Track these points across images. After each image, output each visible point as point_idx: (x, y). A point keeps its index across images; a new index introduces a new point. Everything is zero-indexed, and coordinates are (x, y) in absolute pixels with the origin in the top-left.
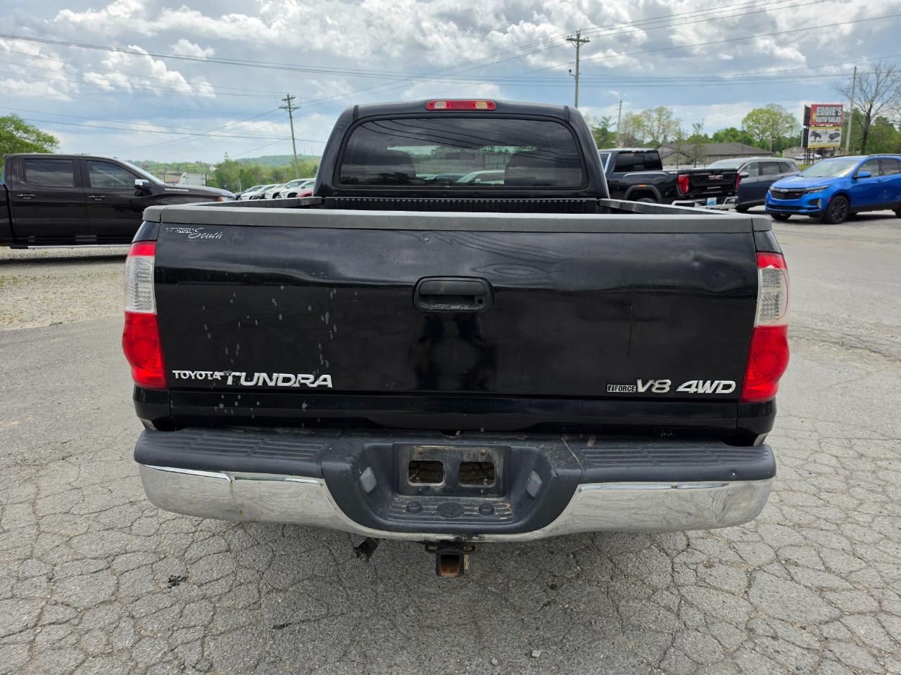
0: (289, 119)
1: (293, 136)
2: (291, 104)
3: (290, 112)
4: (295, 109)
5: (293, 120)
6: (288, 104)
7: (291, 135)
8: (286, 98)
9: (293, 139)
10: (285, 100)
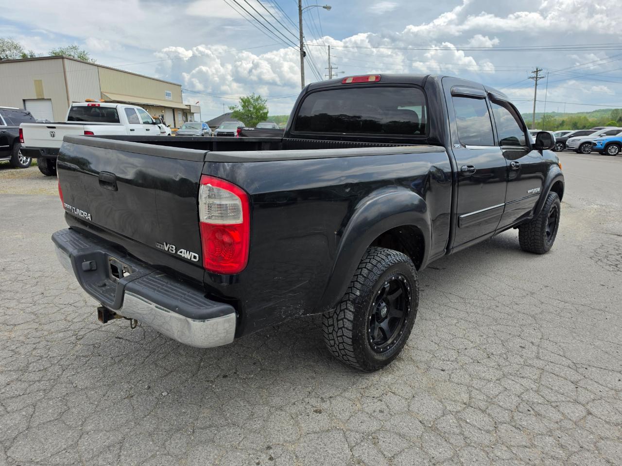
0: (535, 86)
1: (535, 99)
2: (538, 75)
3: (536, 80)
4: (540, 78)
5: (537, 87)
6: (535, 75)
7: (534, 98)
8: (536, 70)
9: (535, 101)
10: (534, 72)
